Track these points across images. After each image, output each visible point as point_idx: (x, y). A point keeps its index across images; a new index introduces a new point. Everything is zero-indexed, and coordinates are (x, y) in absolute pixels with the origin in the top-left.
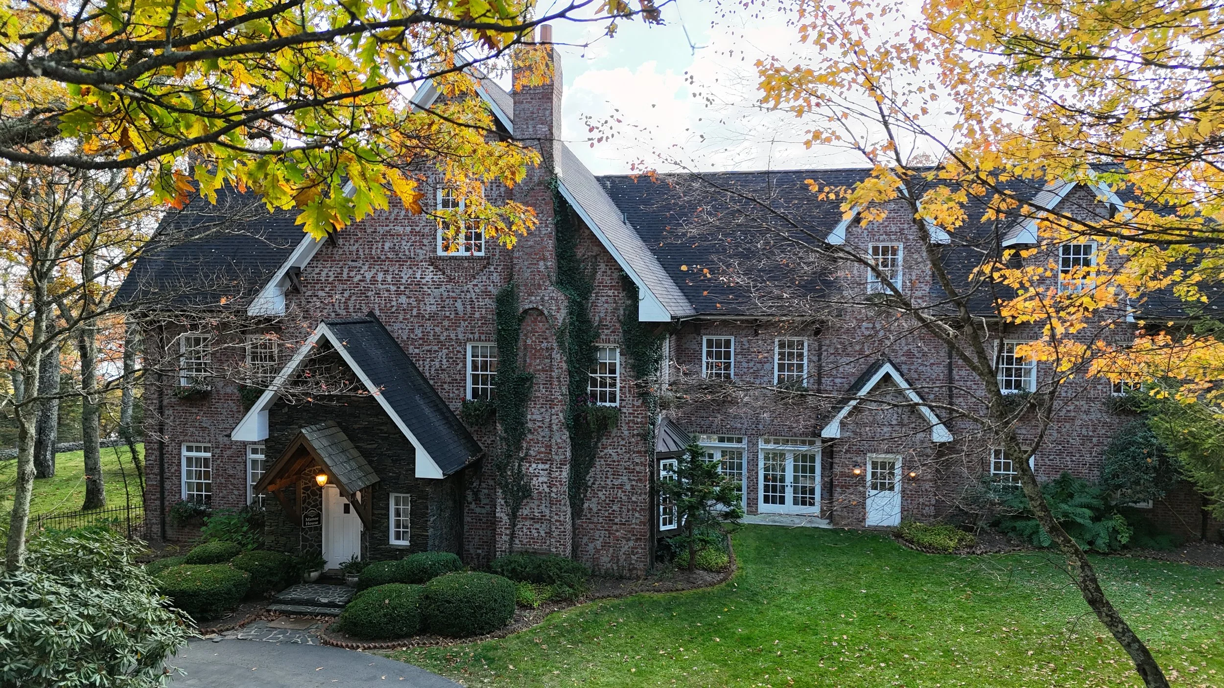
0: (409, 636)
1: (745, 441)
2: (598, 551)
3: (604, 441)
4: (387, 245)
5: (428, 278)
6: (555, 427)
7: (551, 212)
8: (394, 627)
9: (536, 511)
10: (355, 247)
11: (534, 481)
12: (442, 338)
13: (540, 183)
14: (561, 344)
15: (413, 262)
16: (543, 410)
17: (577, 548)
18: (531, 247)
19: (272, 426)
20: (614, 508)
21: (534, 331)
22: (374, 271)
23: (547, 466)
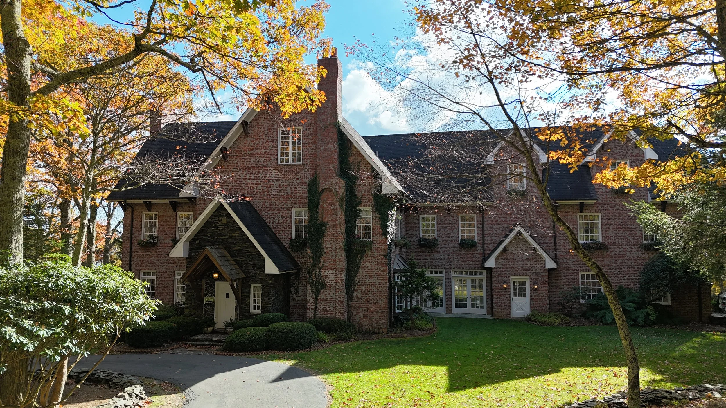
0: (260, 350)
1: (444, 273)
2: (361, 319)
3: (364, 259)
4: (252, 160)
5: (273, 176)
6: (338, 250)
7: (336, 139)
8: (252, 345)
9: (328, 296)
10: (236, 161)
11: (327, 280)
12: (280, 207)
13: (330, 124)
14: (341, 206)
15: (265, 168)
16: (332, 242)
17: (350, 318)
18: (326, 157)
19: (190, 250)
20: (370, 295)
21: (327, 200)
22: (245, 173)
23: (334, 272)
